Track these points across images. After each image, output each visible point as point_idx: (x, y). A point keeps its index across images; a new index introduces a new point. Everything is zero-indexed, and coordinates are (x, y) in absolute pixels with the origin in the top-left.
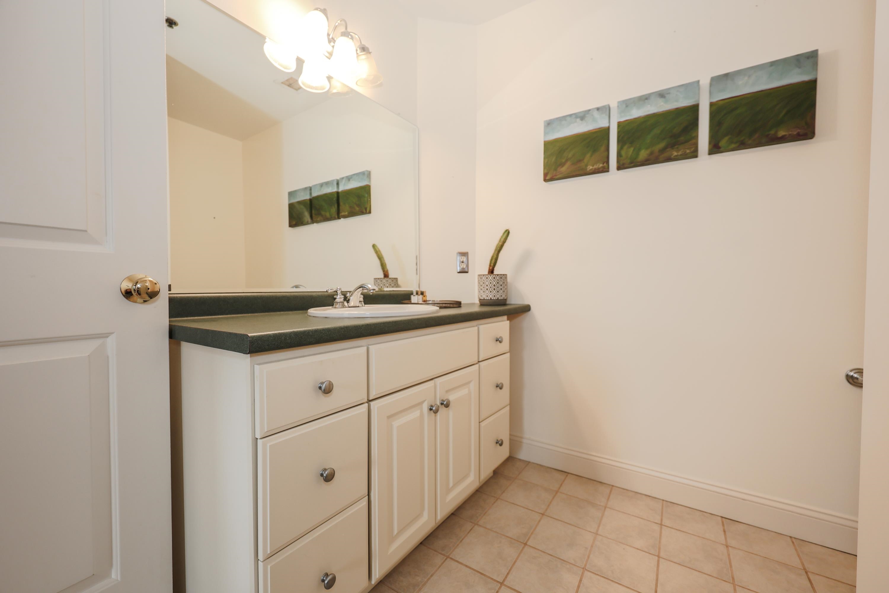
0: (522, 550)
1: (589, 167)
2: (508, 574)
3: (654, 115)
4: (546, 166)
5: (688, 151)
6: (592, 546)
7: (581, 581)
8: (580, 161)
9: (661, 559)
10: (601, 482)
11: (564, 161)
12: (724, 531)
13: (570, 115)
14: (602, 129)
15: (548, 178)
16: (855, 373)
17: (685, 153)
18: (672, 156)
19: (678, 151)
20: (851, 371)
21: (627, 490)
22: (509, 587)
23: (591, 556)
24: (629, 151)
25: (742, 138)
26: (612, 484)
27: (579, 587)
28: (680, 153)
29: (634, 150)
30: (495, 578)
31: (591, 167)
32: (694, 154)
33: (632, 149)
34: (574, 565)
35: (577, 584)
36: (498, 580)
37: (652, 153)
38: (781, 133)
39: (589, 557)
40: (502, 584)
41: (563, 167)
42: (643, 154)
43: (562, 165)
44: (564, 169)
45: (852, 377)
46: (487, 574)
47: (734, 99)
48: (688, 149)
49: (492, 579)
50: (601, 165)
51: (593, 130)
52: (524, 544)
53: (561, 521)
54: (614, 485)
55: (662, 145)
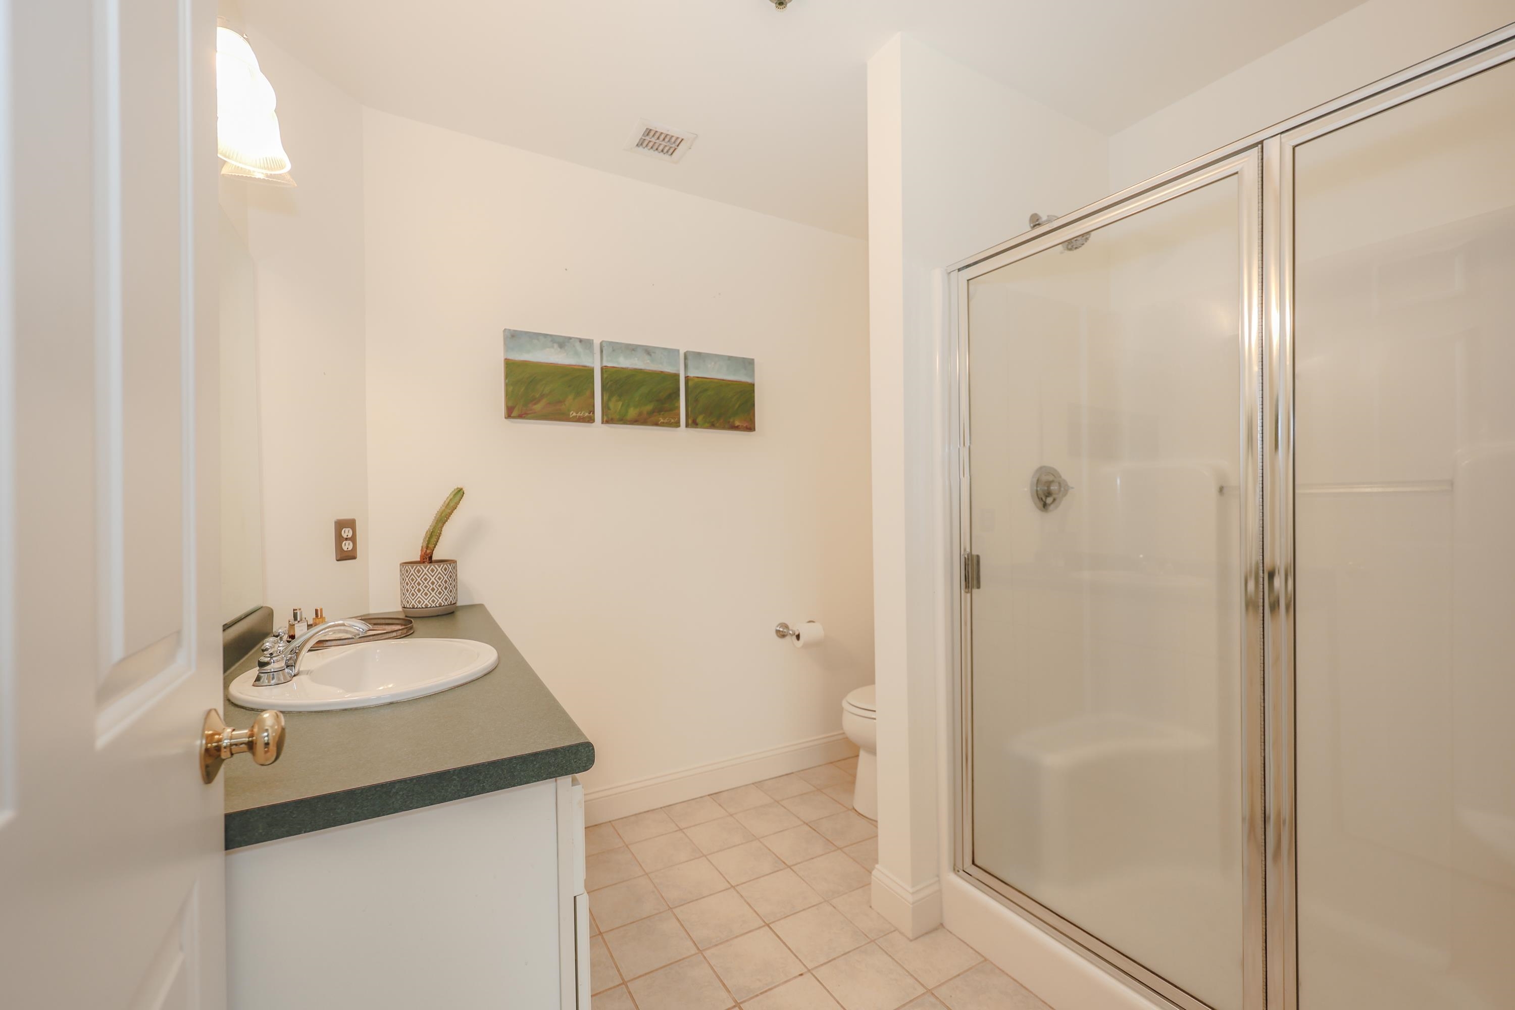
0: (605, 941)
1: (572, 414)
2: (619, 971)
3: (640, 371)
4: (508, 395)
5: (672, 421)
6: (655, 887)
7: (678, 919)
8: (560, 402)
9: (708, 857)
10: (596, 825)
11: (537, 396)
12: (720, 805)
13: (545, 336)
14: (586, 368)
15: (515, 413)
16: (780, 628)
17: (670, 422)
18: (659, 423)
19: (664, 418)
20: (777, 627)
21: (625, 817)
22: (632, 980)
23: (663, 895)
24: (616, 405)
25: (713, 420)
26: (608, 820)
27: (682, 925)
28: (666, 421)
29: (622, 406)
30: (612, 985)
31: (574, 414)
32: (677, 424)
33: (620, 404)
34: (660, 913)
35: (679, 925)
36: (618, 983)
37: (640, 414)
38: (737, 423)
39: (662, 897)
40: (624, 983)
41: (535, 404)
42: (632, 413)
43: (536, 401)
44: (538, 407)
45: (779, 631)
46: (601, 990)
47: (703, 379)
48: (672, 418)
49: (611, 989)
50: (587, 414)
51: (575, 366)
52: (599, 934)
53: (606, 887)
54: (611, 820)
55: (650, 407)
